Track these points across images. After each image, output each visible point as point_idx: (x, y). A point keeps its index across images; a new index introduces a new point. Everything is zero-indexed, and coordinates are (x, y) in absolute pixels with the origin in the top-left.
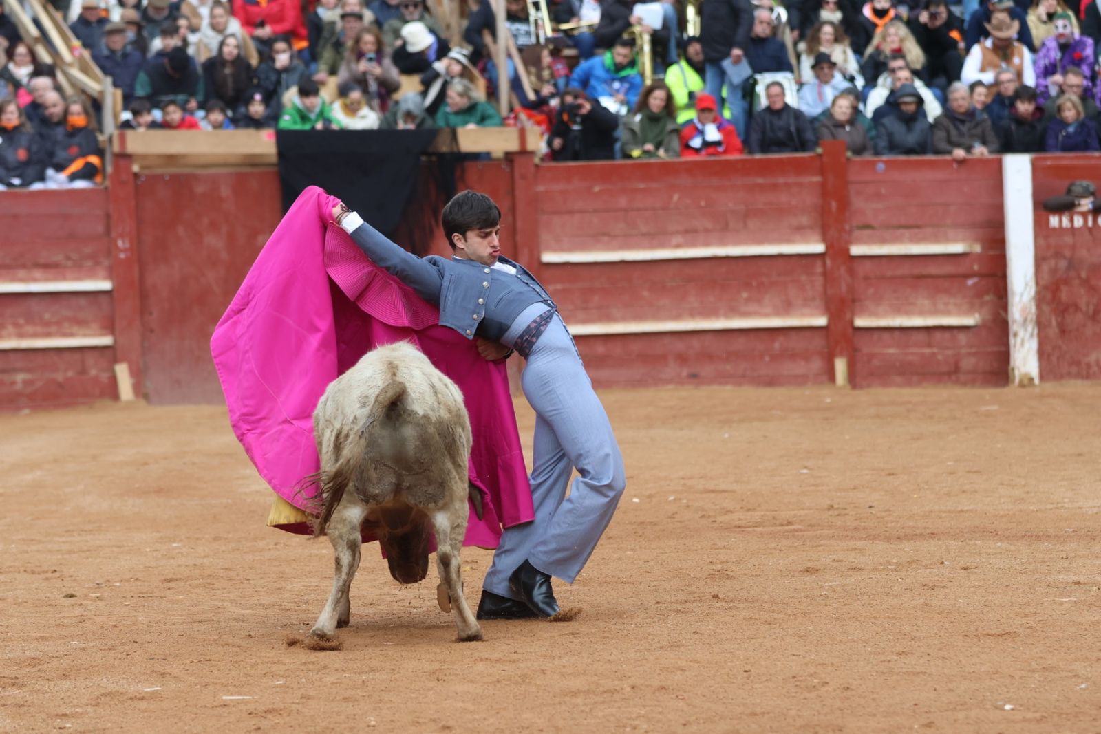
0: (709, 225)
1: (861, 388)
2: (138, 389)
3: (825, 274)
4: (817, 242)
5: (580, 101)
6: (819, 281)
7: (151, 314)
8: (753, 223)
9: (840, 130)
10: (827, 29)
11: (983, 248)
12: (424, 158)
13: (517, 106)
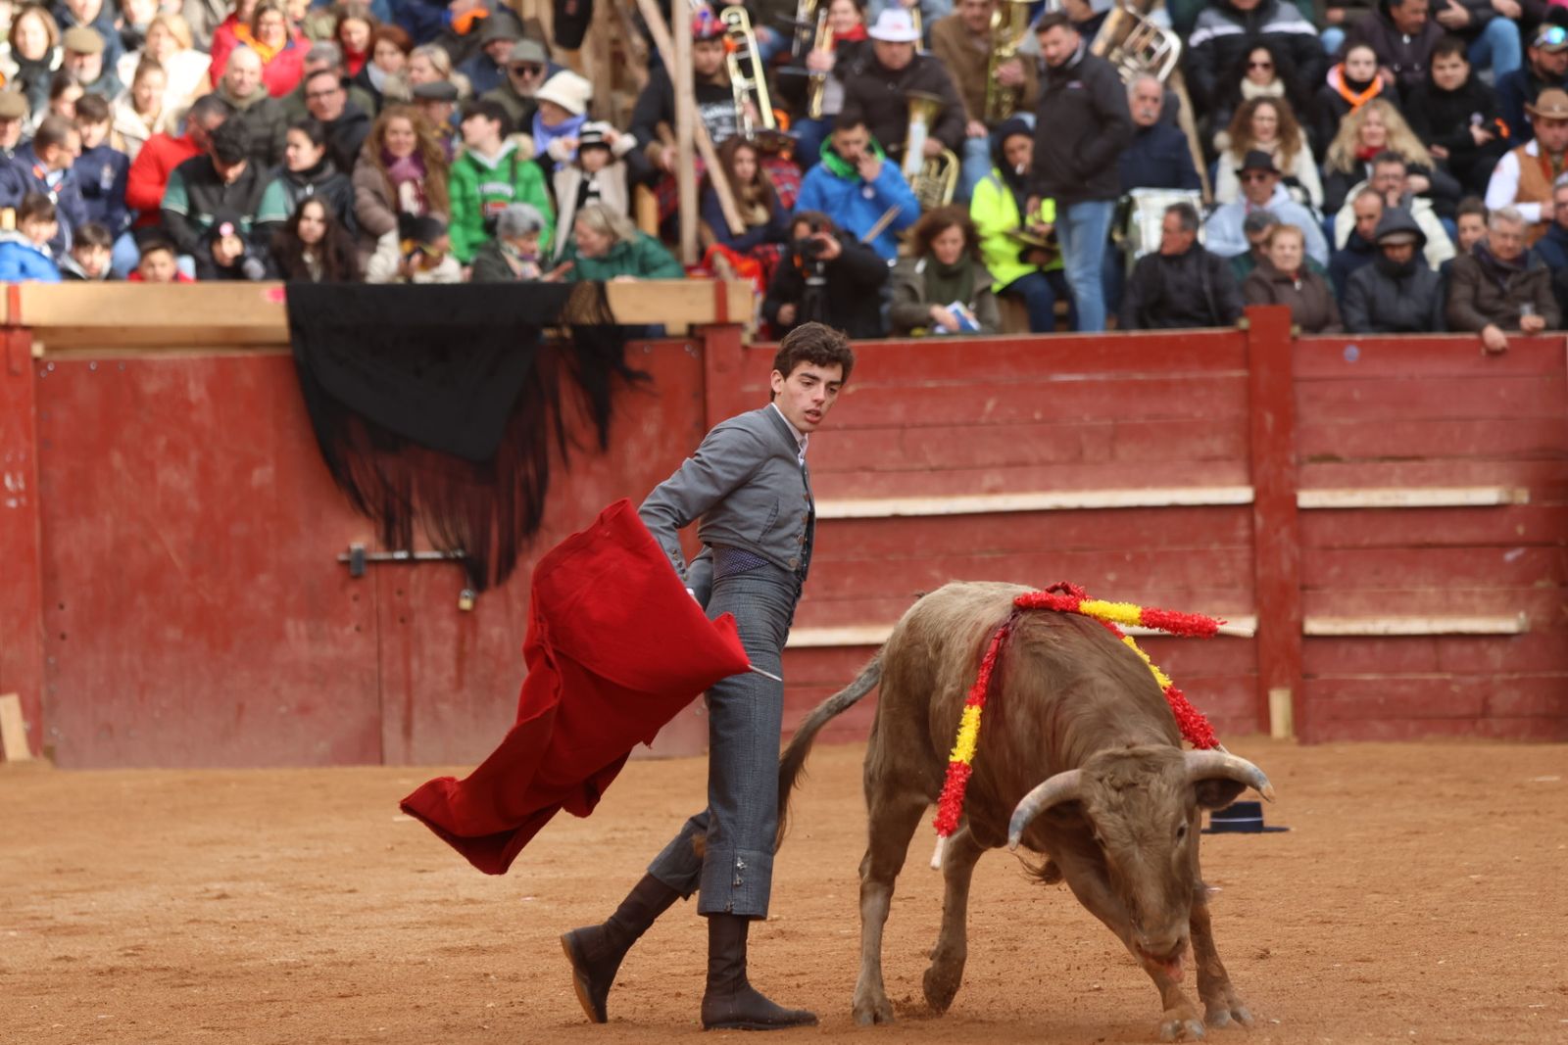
0: (1049, 454)
1: (1316, 743)
2: (36, 740)
3: (1252, 540)
4: (1240, 484)
5: (821, 236)
6: (1242, 553)
7: (62, 607)
8: (1124, 452)
9: (1283, 291)
10: (1266, 111)
11: (1532, 496)
12: (549, 333)
13: (712, 244)
